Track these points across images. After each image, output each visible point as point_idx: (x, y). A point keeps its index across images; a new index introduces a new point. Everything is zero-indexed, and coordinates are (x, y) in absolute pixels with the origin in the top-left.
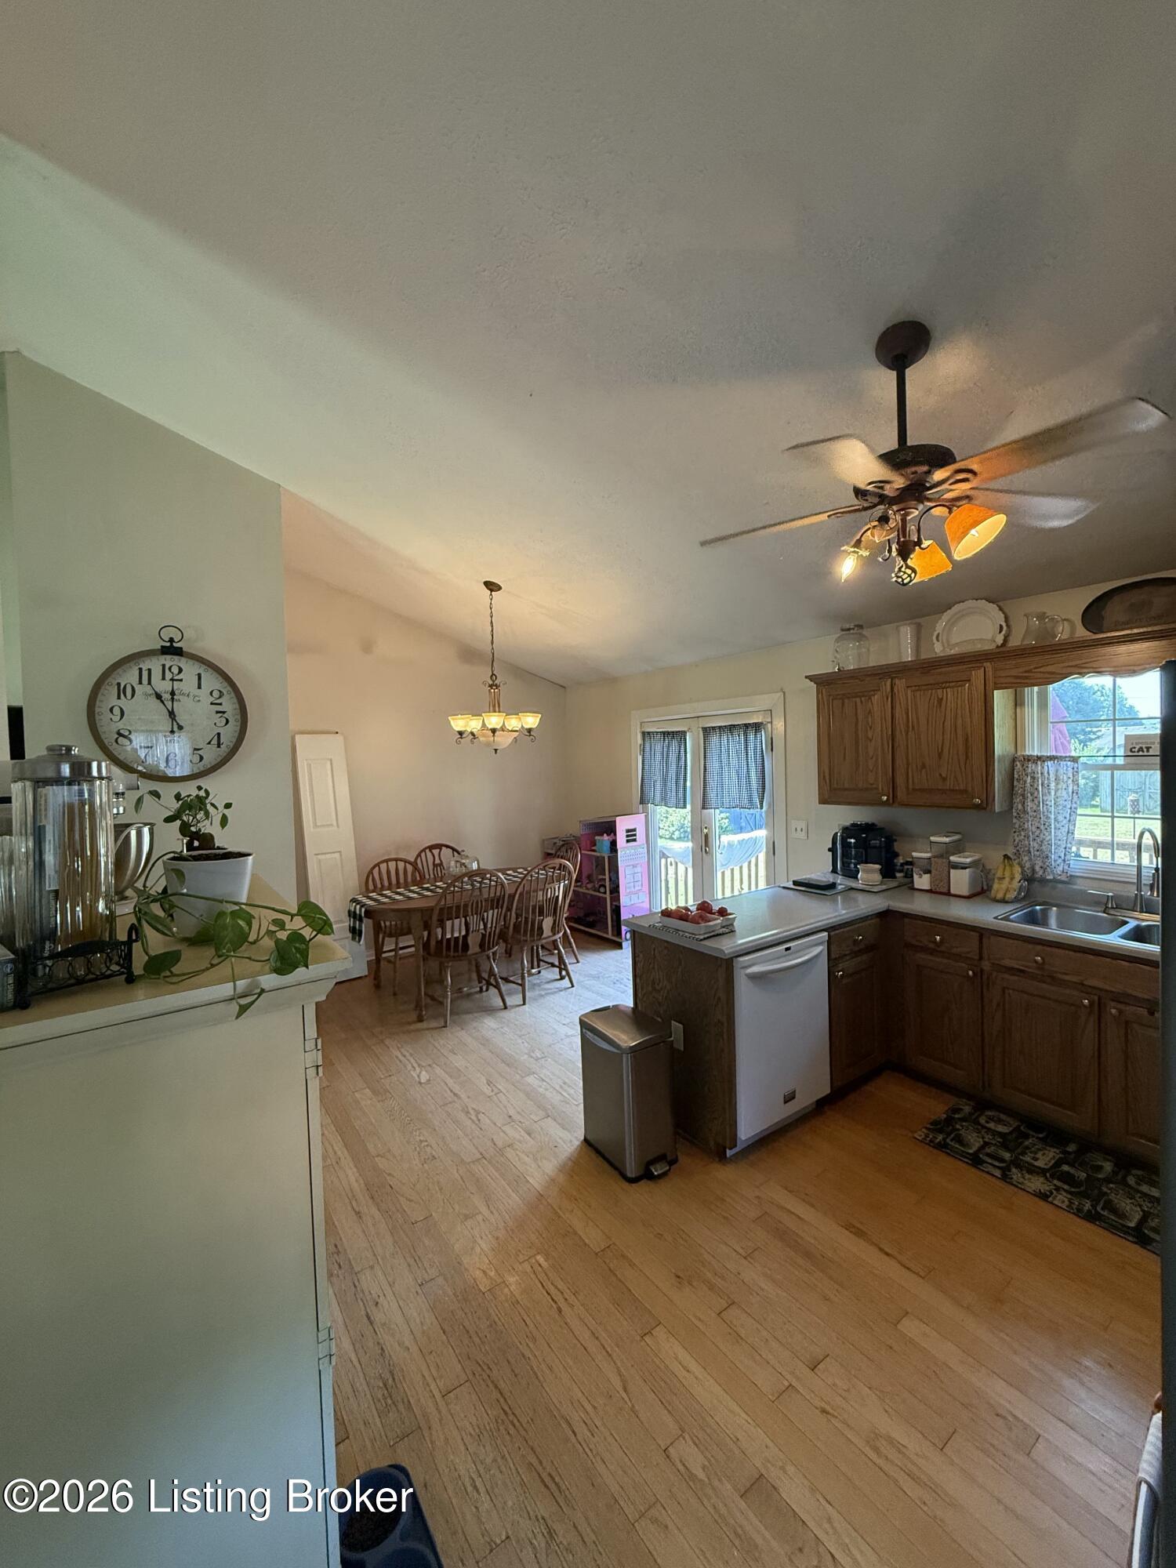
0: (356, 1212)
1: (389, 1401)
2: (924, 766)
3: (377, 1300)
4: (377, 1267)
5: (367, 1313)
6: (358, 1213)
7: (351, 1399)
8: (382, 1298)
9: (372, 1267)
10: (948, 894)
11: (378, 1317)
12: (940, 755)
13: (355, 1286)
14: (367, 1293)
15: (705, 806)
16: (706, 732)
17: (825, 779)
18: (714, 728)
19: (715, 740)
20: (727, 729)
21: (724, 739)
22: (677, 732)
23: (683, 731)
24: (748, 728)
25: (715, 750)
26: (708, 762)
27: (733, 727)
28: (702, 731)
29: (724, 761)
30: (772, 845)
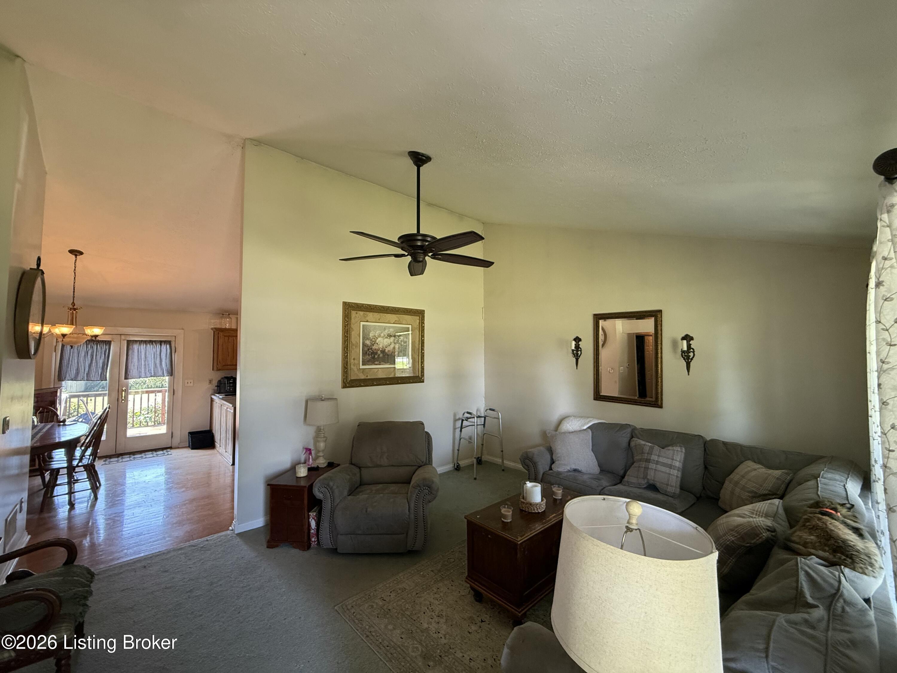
15: (126, 378)
16: (129, 342)
17: (220, 362)
18: (136, 341)
19: (136, 347)
20: (145, 342)
21: (143, 347)
22: (102, 341)
23: (108, 341)
24: (161, 342)
25: (136, 351)
26: (130, 357)
27: (151, 342)
28: (126, 342)
29: (143, 356)
30: (173, 391)
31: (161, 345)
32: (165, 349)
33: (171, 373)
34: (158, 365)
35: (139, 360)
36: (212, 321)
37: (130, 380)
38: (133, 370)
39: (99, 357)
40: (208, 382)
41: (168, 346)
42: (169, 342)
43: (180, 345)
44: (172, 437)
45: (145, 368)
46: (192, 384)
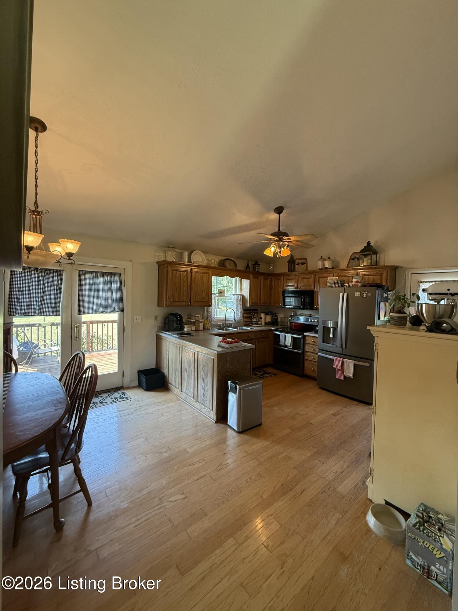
0: (301, 493)
1: (359, 461)
2: (198, 295)
3: (335, 472)
4: (324, 476)
5: (341, 473)
6: (302, 492)
7: (365, 469)
8: (333, 471)
9: (324, 478)
10: (199, 330)
11: (340, 470)
12: (202, 292)
13: (334, 480)
14: (334, 476)
15: (79, 313)
16: (81, 273)
17: (169, 298)
18: (88, 272)
19: (87, 278)
20: (97, 273)
21: (94, 278)
22: (54, 270)
23: (60, 270)
24: (111, 275)
25: (88, 283)
26: (82, 289)
27: (102, 273)
28: (77, 272)
29: (95, 289)
30: (123, 327)
31: (111, 277)
32: (115, 281)
33: (121, 309)
34: (109, 299)
35: (91, 292)
36: (157, 254)
37: (83, 316)
38: (86, 305)
39: (51, 288)
40: (154, 319)
41: (118, 279)
42: (119, 275)
43: (128, 278)
44: (123, 376)
45: (97, 303)
46: (140, 321)
